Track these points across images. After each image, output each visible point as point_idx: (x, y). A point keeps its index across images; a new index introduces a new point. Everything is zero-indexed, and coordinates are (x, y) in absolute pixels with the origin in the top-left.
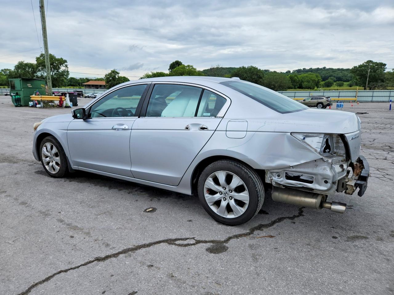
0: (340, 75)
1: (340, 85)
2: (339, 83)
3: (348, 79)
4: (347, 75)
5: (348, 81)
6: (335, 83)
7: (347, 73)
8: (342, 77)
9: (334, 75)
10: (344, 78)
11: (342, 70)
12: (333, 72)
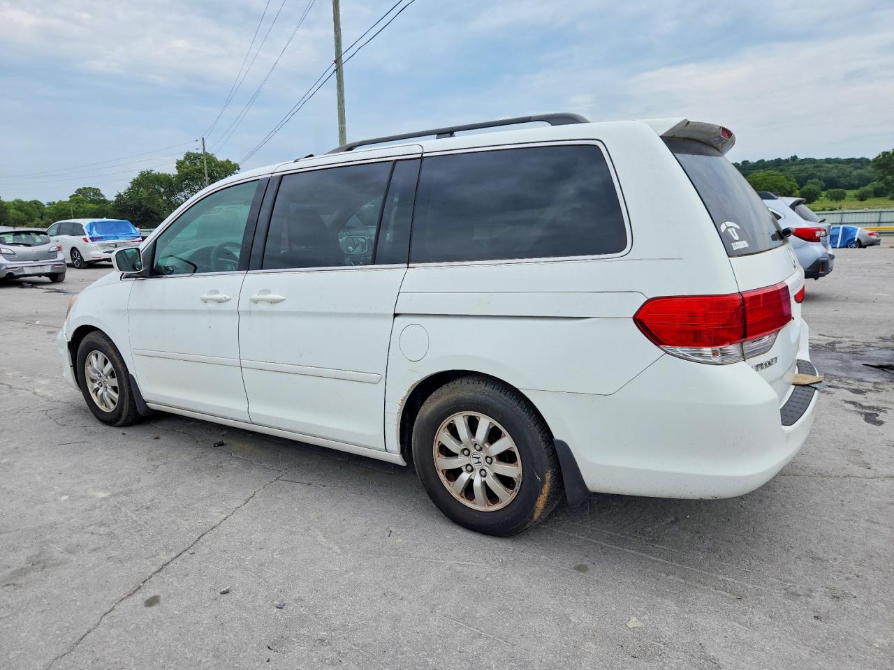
0: (834, 173)
1: (838, 198)
2: (834, 193)
3: (853, 182)
4: (851, 172)
5: (852, 187)
6: (824, 193)
7: (849, 170)
8: (837, 179)
9: (819, 174)
10: (842, 180)
11: (837, 161)
12: (815, 167)
